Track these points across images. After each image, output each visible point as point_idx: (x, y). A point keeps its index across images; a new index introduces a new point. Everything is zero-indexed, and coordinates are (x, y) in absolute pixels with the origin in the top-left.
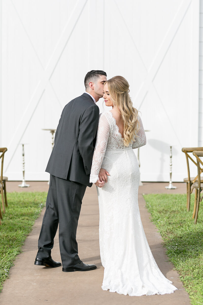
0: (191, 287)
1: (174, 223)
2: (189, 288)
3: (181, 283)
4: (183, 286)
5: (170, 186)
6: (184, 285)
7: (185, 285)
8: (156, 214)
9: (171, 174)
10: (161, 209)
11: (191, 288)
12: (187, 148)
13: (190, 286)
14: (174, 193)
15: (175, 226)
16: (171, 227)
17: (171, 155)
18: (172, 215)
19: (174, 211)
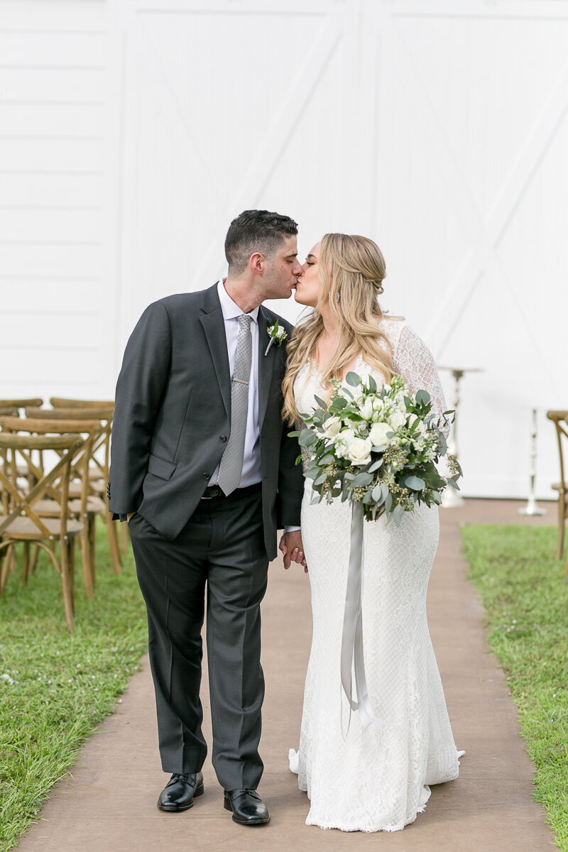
0: (526, 695)
1: (518, 583)
2: (522, 697)
3: (508, 689)
4: (510, 693)
5: (531, 509)
6: (512, 692)
7: (514, 693)
8: (480, 563)
9: (533, 478)
10: (496, 554)
11: (525, 697)
12: (557, 412)
13: (523, 694)
14: (536, 524)
15: (519, 588)
16: (509, 590)
17: (532, 431)
18: (519, 567)
19: (524, 560)
